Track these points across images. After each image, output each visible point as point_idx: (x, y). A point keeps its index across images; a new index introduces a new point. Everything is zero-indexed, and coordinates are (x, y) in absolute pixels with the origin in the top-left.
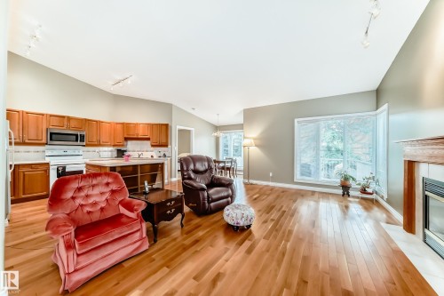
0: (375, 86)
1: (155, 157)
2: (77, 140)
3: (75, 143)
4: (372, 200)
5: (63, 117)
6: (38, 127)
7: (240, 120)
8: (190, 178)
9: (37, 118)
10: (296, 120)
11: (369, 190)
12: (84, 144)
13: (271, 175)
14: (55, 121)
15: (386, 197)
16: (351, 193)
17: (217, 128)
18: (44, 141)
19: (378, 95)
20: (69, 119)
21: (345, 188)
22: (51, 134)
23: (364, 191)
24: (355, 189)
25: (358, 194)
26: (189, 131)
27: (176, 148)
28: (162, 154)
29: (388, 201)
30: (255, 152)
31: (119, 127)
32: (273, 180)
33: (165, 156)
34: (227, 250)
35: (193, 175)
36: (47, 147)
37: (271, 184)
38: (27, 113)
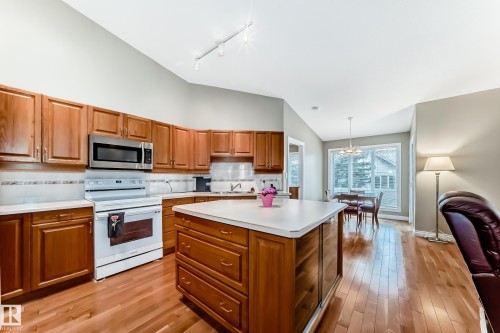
1: (256, 190)
2: (139, 161)
3: (137, 166)
5: (117, 114)
6: (71, 132)
9: (70, 114)
12: (151, 167)
14: (102, 122)
18: (83, 161)
20: (127, 118)
22: (96, 146)
28: (267, 185)
31: (202, 138)
36: (88, 172)
38: (51, 100)
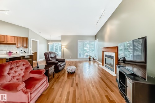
0: (95, 35)
1: (18, 53)
4: (95, 61)
7: (60, 39)
8: (50, 60)
10: (78, 41)
11: (94, 59)
13: (71, 57)
15: (97, 60)
16: (91, 60)
17: (48, 41)
19: (96, 37)
21: (90, 59)
23: (93, 59)
24: (92, 59)
25: (92, 60)
26: (36, 41)
27: (31, 49)
28: (23, 51)
29: (98, 61)
30: (65, 50)
32: (72, 59)
33: (25, 52)
34: (73, 79)
35: (51, 59)
37: (71, 60)
